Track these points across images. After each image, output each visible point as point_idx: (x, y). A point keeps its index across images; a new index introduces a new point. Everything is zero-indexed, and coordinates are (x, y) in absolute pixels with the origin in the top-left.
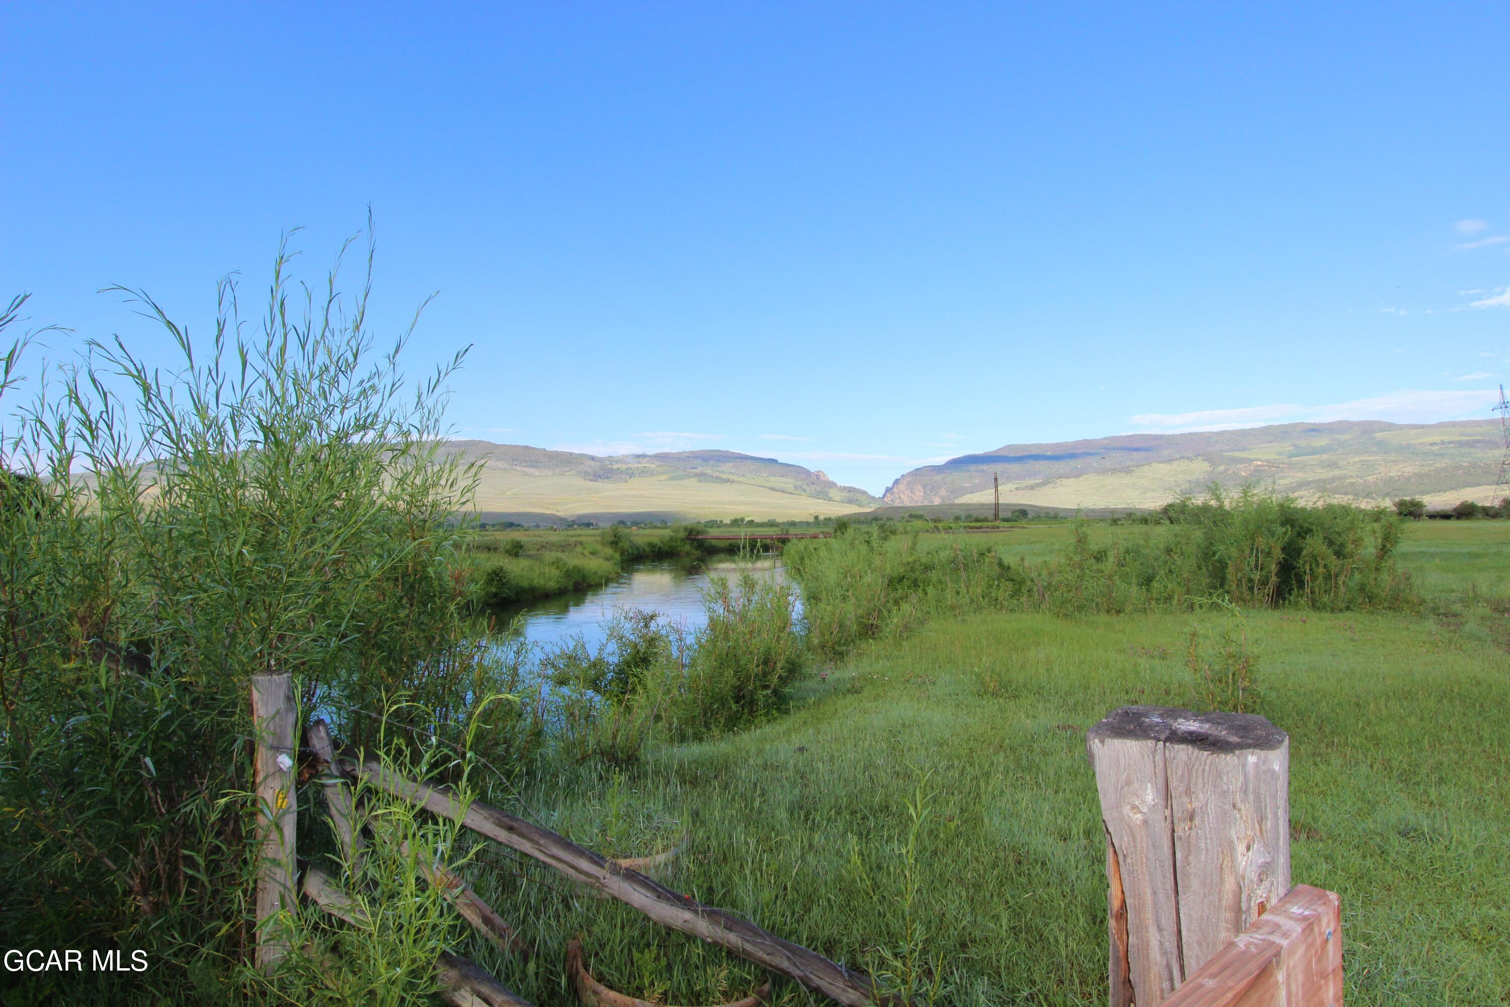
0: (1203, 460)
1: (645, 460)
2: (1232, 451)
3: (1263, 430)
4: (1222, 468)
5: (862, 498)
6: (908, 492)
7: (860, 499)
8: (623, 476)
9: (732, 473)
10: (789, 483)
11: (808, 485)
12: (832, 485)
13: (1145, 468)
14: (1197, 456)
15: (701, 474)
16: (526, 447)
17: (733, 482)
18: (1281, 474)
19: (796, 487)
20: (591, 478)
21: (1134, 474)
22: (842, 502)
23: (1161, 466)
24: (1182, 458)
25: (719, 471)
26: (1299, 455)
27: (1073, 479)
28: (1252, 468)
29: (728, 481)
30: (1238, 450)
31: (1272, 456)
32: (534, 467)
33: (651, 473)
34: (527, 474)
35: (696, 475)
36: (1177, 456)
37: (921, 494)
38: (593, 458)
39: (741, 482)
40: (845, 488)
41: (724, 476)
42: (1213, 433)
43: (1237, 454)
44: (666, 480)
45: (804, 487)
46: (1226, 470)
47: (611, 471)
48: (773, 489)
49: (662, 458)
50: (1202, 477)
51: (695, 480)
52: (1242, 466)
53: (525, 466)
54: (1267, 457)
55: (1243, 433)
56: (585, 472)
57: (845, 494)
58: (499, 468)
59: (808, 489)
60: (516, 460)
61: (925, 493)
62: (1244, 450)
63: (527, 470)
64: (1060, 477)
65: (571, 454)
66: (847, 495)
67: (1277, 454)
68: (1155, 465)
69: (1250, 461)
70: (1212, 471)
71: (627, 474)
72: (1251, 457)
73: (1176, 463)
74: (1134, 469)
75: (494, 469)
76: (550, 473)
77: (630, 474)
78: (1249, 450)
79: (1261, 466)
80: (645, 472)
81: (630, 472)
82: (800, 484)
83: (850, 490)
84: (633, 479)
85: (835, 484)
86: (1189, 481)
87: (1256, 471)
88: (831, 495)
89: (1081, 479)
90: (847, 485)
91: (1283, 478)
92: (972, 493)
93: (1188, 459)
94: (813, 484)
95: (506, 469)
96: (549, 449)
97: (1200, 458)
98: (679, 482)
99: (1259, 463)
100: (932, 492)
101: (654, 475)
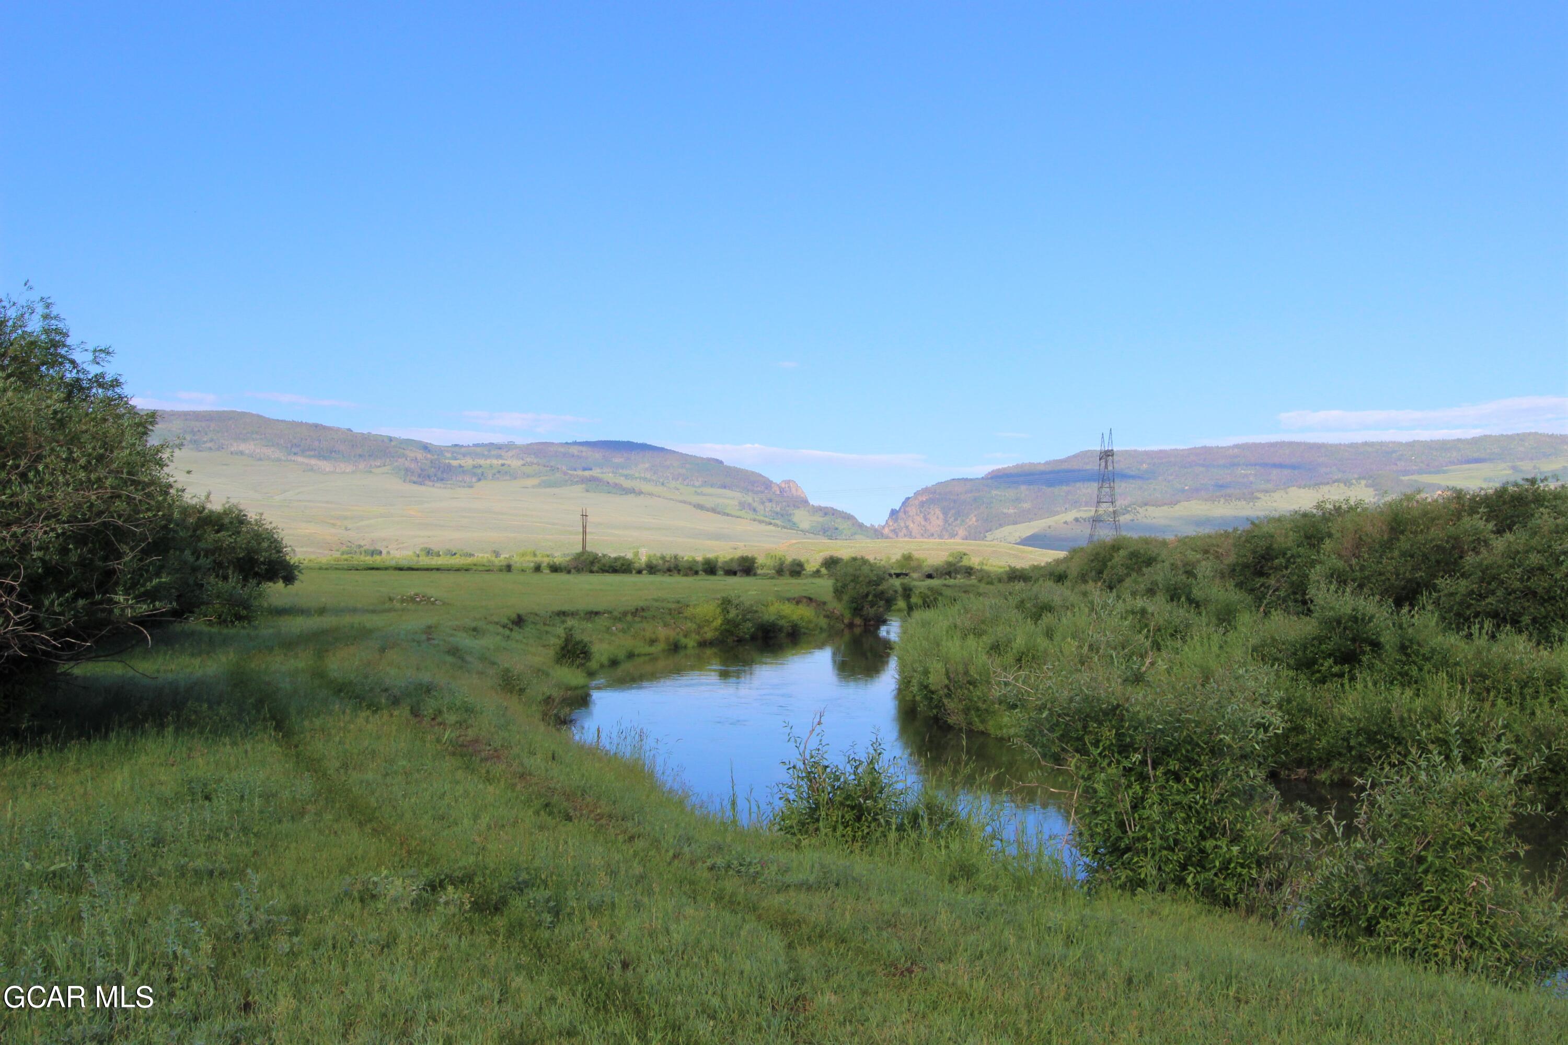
1: (510, 454)
2: (1420, 472)
5: (843, 525)
6: (920, 519)
7: (841, 527)
8: (467, 479)
9: (645, 479)
10: (730, 498)
11: (763, 503)
12: (803, 502)
13: (1278, 495)
15: (593, 479)
16: (316, 426)
17: (640, 493)
19: (743, 505)
20: (415, 479)
22: (814, 532)
23: (1303, 492)
24: (1337, 480)
25: (626, 476)
27: (1166, 508)
29: (632, 491)
30: (1430, 473)
32: (325, 458)
33: (512, 475)
35: (583, 480)
37: (940, 522)
38: (426, 447)
39: (651, 494)
40: (821, 509)
41: (627, 484)
42: (1400, 444)
44: (534, 487)
45: (755, 505)
47: (449, 469)
48: (700, 507)
49: (540, 450)
51: (580, 488)
53: (310, 457)
55: (1443, 446)
56: (407, 469)
57: (819, 518)
58: (269, 459)
59: (760, 508)
60: (297, 446)
61: (946, 521)
63: (313, 462)
64: (1145, 503)
65: (391, 439)
66: (821, 519)
71: (474, 474)
73: (1326, 489)
75: (260, 459)
76: (350, 468)
77: (479, 475)
80: (502, 473)
81: (479, 471)
82: (750, 500)
83: (827, 512)
84: (482, 483)
85: (805, 502)
88: (795, 519)
89: (1178, 507)
90: (823, 504)
92: (1015, 523)
93: (1346, 481)
94: (771, 501)
95: (279, 460)
96: (358, 429)
98: (554, 490)
100: (956, 519)
101: (515, 478)
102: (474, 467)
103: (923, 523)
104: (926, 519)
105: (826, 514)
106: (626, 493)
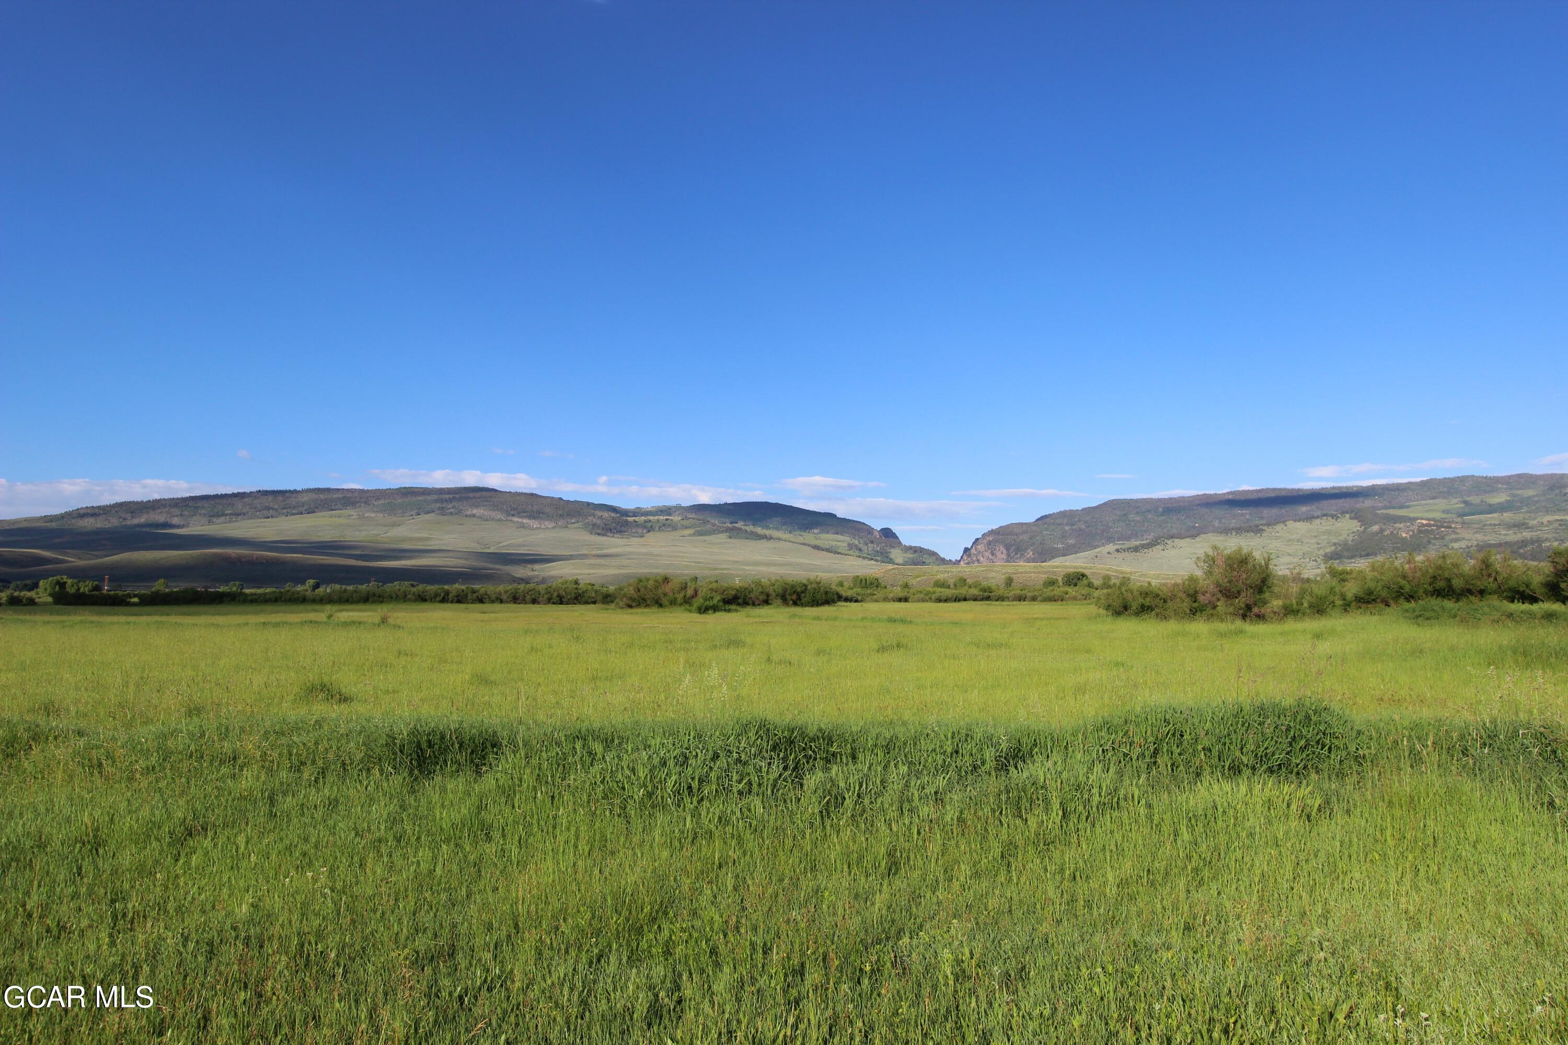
0: (1351, 518)
1: (675, 512)
2: (1386, 508)
3: (1423, 484)
4: (1375, 528)
6: (988, 554)
8: (640, 530)
10: (841, 540)
11: (867, 544)
12: (898, 543)
13: (1279, 527)
14: (1343, 513)
15: (736, 530)
16: (532, 495)
18: (1454, 536)
19: (850, 546)
20: (599, 531)
21: (1264, 534)
23: (1299, 525)
24: (1324, 515)
26: (1473, 514)
27: (1188, 540)
28: (1415, 528)
30: (1394, 508)
31: (1438, 515)
32: (534, 518)
33: (674, 527)
34: (523, 526)
35: (728, 530)
36: (1319, 513)
37: (1004, 556)
38: (612, 509)
39: (779, 539)
40: (910, 548)
41: (762, 532)
43: (1392, 512)
44: (690, 535)
45: (861, 546)
46: (1382, 531)
47: (628, 524)
48: (817, 548)
49: (698, 509)
50: (1351, 538)
51: (725, 535)
52: (1402, 525)
53: (523, 517)
54: (1431, 515)
55: (1398, 488)
56: (594, 525)
57: (910, 555)
58: (493, 519)
59: (864, 548)
60: (514, 509)
61: (1008, 555)
62: (1401, 507)
63: (525, 521)
64: (1172, 537)
66: (912, 556)
67: (1444, 512)
68: (1290, 524)
69: (1414, 519)
70: (1364, 532)
71: (645, 527)
72: (1412, 515)
73: (1318, 521)
74: (1265, 528)
75: (487, 520)
76: (551, 525)
77: (649, 528)
78: (1408, 507)
79: (1427, 525)
80: (667, 526)
81: (649, 525)
82: (857, 542)
84: (651, 534)
86: (1335, 544)
87: (1420, 531)
88: (892, 556)
89: (1198, 539)
91: (1456, 540)
92: (1064, 555)
93: (1333, 516)
94: (872, 542)
95: (500, 520)
97: (1347, 516)
98: (706, 538)
99: (1424, 522)
100: (1016, 554)
101: (676, 530)
102: (645, 521)
103: (991, 557)
104: (993, 554)
105: (915, 552)
106: (760, 539)
